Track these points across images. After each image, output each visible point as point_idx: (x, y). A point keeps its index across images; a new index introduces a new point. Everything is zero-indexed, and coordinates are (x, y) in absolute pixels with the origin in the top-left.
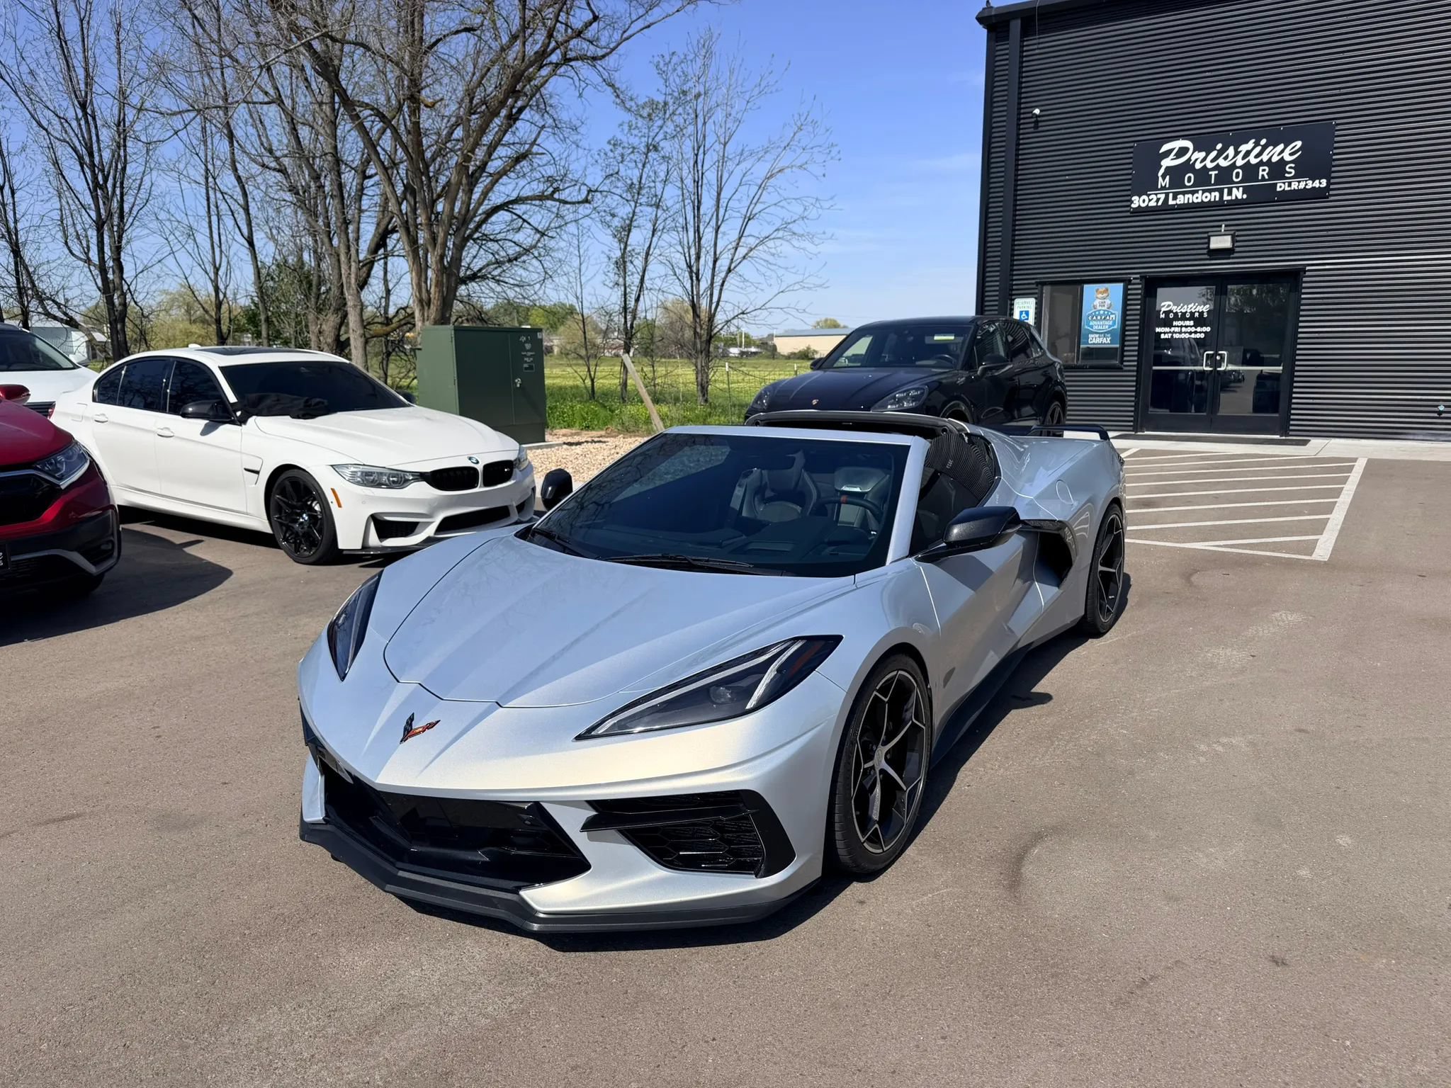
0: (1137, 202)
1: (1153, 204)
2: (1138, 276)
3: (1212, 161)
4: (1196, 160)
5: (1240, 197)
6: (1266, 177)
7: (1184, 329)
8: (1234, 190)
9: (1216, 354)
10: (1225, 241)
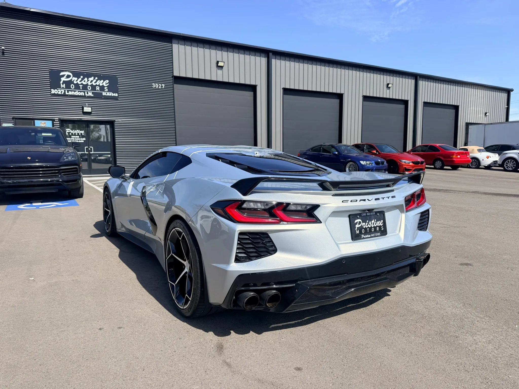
0: (53, 91)
1: (60, 93)
2: (58, 119)
3: (80, 81)
4: (74, 80)
5: (91, 95)
6: (99, 90)
7: (76, 139)
8: (89, 93)
9: (89, 148)
10: (86, 109)
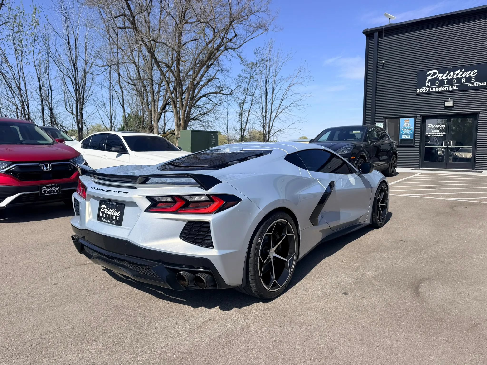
0: (419, 91)
1: (424, 91)
2: (420, 115)
3: (445, 77)
4: (439, 77)
5: (455, 89)
6: (465, 82)
7: (436, 133)
8: (453, 87)
9: (448, 141)
10: (450, 103)
